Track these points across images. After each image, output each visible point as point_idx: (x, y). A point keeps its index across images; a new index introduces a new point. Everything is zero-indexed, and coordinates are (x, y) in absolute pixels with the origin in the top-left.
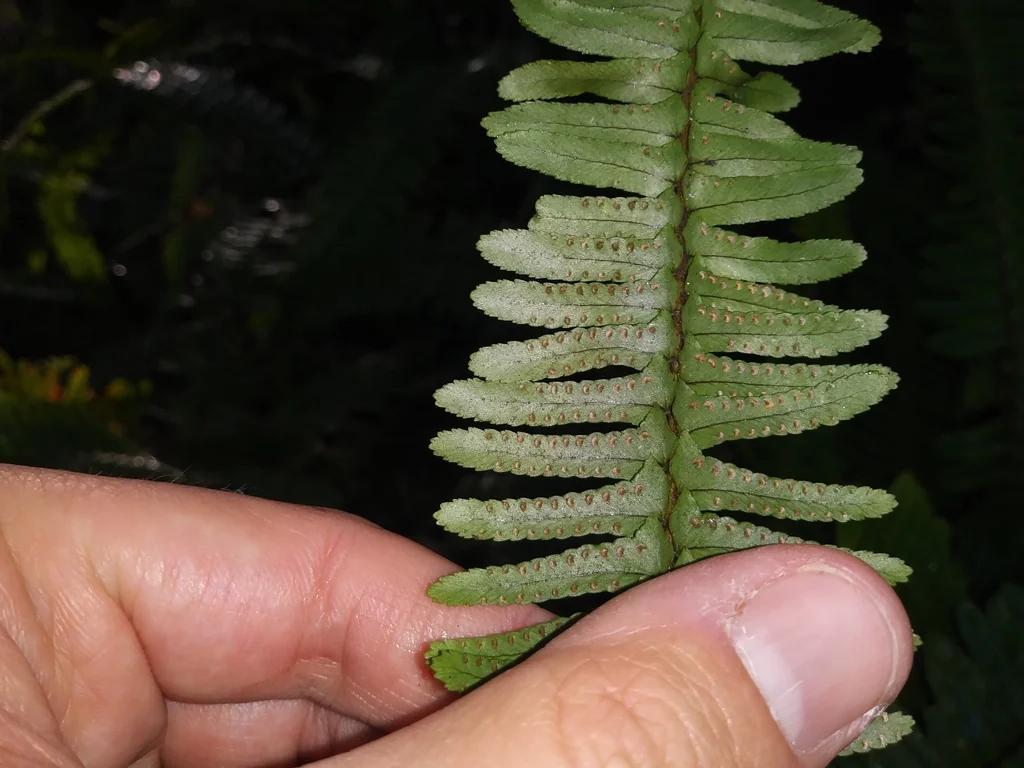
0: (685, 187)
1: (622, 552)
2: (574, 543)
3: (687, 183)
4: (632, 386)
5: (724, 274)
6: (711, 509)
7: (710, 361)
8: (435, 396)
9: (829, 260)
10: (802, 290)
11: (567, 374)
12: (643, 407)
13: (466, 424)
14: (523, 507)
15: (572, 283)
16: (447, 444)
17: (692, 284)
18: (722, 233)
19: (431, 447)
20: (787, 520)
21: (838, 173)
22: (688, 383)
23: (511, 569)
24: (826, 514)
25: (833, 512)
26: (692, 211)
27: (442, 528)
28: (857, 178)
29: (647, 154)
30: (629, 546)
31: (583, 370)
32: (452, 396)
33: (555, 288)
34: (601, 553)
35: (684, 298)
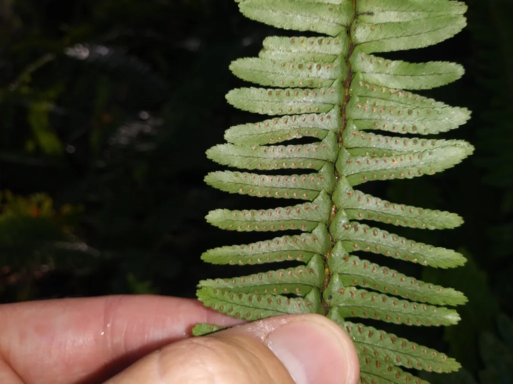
0: (353, 31)
1: (304, 240)
2: (280, 234)
3: (354, 28)
4: (316, 149)
5: (375, 82)
6: (357, 219)
7: (362, 135)
8: (207, 153)
9: (440, 74)
10: (422, 93)
11: (280, 141)
12: (321, 161)
13: (224, 168)
14: (253, 214)
15: (284, 88)
16: (213, 179)
17: (354, 89)
18: (375, 59)
19: (204, 180)
20: (400, 227)
21: (451, 19)
22: (347, 149)
23: (246, 246)
24: (422, 225)
25: (426, 224)
26: (356, 45)
27: (210, 224)
28: (462, 23)
29: (330, 9)
30: (308, 237)
31: (289, 139)
32: (215, 153)
33: (274, 92)
34: (293, 241)
35: (348, 99)
